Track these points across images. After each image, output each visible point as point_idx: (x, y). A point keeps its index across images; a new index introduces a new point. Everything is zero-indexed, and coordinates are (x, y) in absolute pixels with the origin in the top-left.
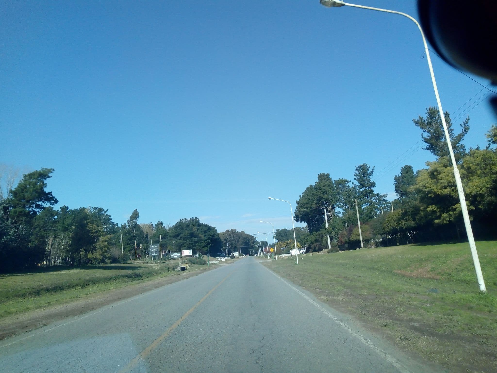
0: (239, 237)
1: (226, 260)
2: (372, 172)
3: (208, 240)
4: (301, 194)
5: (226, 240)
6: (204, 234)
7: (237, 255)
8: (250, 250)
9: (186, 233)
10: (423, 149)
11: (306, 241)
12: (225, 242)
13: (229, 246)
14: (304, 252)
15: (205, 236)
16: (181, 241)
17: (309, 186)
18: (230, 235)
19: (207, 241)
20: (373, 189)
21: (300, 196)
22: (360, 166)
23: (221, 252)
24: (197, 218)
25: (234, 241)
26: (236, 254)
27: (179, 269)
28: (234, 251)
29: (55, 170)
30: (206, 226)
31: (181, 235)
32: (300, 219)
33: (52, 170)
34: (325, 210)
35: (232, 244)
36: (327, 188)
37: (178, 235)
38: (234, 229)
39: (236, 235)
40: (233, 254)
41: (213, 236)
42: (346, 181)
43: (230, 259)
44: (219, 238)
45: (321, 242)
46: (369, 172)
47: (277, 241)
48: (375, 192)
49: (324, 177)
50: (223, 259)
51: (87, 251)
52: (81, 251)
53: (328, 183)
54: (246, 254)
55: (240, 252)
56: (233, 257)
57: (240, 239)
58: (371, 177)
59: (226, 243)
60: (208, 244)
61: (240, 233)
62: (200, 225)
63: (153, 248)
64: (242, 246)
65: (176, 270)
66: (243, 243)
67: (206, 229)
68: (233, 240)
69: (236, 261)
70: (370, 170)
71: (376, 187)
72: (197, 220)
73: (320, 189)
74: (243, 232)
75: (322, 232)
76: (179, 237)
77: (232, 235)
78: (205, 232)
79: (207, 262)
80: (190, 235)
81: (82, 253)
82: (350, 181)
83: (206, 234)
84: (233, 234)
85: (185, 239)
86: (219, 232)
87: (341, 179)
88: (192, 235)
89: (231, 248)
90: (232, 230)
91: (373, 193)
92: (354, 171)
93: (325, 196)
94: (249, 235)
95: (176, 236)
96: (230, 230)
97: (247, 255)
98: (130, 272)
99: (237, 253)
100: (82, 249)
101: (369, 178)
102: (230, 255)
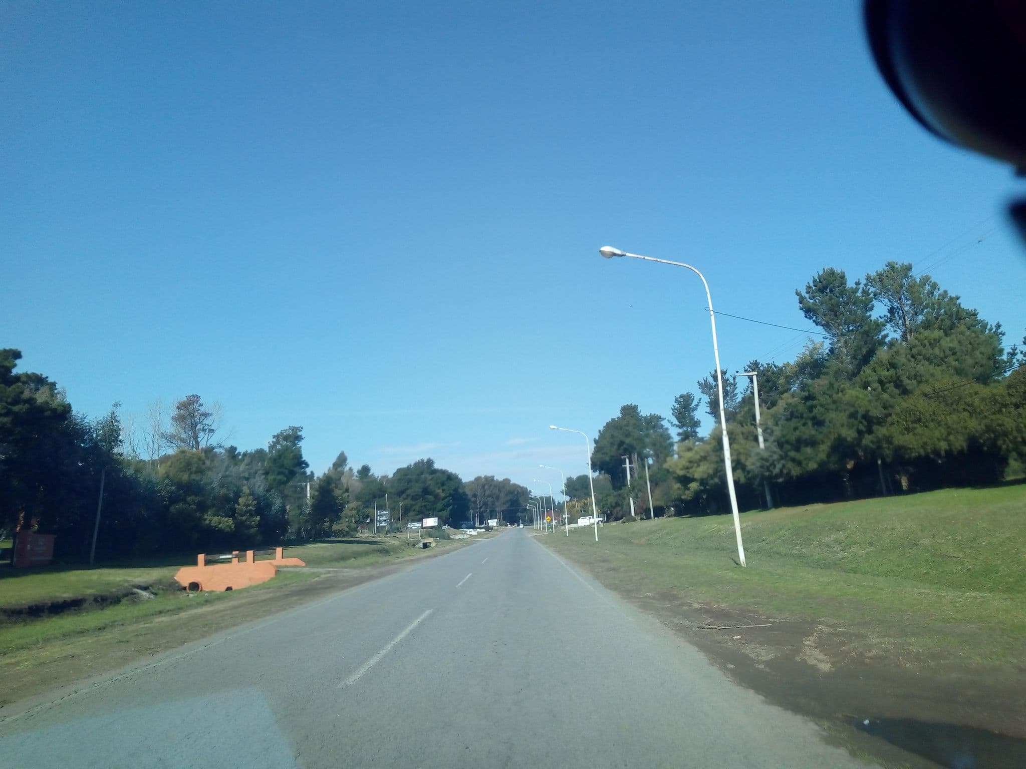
0: (500, 491)
1: (479, 533)
2: (697, 405)
3: (448, 498)
4: (602, 429)
5: (475, 496)
6: (442, 488)
7: (495, 524)
8: (519, 514)
9: (417, 488)
10: (706, 412)
11: (604, 503)
12: (473, 499)
13: (480, 508)
14: (600, 521)
15: (443, 490)
16: (409, 502)
17: (610, 420)
18: (483, 486)
19: (446, 500)
20: (698, 430)
21: (600, 431)
22: (681, 396)
23: (468, 519)
24: (431, 460)
25: (490, 498)
26: (493, 523)
27: (421, 545)
28: (489, 517)
29: (303, 428)
30: (443, 472)
31: (409, 492)
32: (597, 467)
33: (300, 428)
34: (627, 461)
35: (486, 504)
36: (630, 429)
37: (403, 492)
38: (489, 474)
39: (495, 486)
40: (488, 523)
41: (456, 490)
42: (659, 418)
43: (484, 532)
44: (464, 494)
45: (622, 506)
46: (693, 405)
47: (568, 498)
48: (700, 435)
49: (630, 411)
50: (473, 532)
51: (332, 521)
52: (325, 522)
53: (633, 421)
54: (512, 524)
55: (500, 519)
56: (489, 529)
57: (502, 495)
58: (695, 412)
59: (475, 502)
60: (447, 505)
61: (501, 482)
62: (435, 472)
63: (382, 515)
64: (505, 507)
65: (417, 546)
66: (507, 501)
67: (445, 478)
68: (489, 496)
69: (497, 535)
70: (695, 403)
71: (700, 426)
72: (430, 463)
73: (621, 428)
74: (507, 481)
75: (623, 491)
76: (404, 496)
77: (486, 487)
78: (443, 484)
79: (451, 537)
80: (423, 492)
81: (326, 524)
82: (665, 419)
83: (444, 487)
84: (486, 484)
85: (415, 498)
86: (464, 481)
87: (653, 414)
88: (426, 491)
89: (484, 512)
90: (486, 478)
91: (696, 436)
92: (672, 403)
93: (627, 441)
94: (519, 486)
95: (400, 493)
96: (483, 476)
97: (514, 525)
98: (374, 547)
99: (496, 520)
100: (327, 519)
101: (692, 414)
102: (482, 524)
